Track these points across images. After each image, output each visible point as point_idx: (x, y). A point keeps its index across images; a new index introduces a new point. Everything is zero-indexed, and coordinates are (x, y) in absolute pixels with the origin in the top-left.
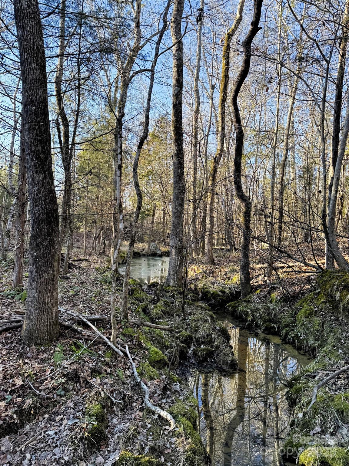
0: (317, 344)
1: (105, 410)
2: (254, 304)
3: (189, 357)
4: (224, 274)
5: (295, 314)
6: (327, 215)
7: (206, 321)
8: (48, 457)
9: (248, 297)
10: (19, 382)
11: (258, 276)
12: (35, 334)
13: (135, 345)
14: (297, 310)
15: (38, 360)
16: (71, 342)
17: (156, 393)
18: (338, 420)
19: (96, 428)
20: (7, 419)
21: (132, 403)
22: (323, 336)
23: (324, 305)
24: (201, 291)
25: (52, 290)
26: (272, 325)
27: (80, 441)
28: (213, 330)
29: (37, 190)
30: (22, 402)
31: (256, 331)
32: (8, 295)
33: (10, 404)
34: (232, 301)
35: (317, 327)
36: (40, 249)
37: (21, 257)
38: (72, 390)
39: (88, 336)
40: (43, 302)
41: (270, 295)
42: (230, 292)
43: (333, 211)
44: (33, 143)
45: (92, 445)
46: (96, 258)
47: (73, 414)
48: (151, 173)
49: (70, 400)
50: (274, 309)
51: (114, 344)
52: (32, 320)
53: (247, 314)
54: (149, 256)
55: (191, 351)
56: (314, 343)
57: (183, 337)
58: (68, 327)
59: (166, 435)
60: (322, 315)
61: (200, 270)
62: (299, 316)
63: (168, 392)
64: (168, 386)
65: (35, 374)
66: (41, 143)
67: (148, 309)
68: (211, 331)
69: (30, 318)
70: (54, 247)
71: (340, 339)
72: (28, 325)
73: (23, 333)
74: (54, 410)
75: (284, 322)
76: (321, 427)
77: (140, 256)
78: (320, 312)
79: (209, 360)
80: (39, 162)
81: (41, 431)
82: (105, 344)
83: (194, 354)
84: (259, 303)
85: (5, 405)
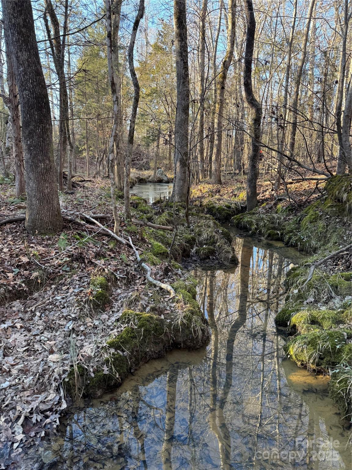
0: (319, 244)
1: (110, 284)
2: (259, 215)
3: (192, 255)
4: (230, 192)
5: (299, 221)
6: (342, 112)
7: (209, 227)
8: (57, 314)
9: (254, 210)
10: (25, 259)
11: (266, 191)
12: (38, 223)
13: (138, 239)
14: (303, 216)
15: (43, 245)
16: (74, 232)
17: (158, 274)
18: (331, 292)
19: (100, 293)
20: (16, 286)
21: (135, 280)
22: (325, 237)
23: (330, 209)
24: (207, 207)
25: (50, 181)
26: (276, 232)
27: (85, 303)
28: (216, 233)
29: (22, 71)
30: (29, 274)
31: (260, 238)
32: (13, 202)
33: (18, 276)
34: (237, 214)
35: (320, 229)
36: (33, 136)
37: (20, 165)
38: (77, 268)
39: (91, 228)
40: (42, 192)
41: (276, 207)
42: (236, 208)
43: (349, 107)
44: (13, 15)
45: (97, 306)
46: (101, 180)
47: (79, 285)
48: (155, 91)
49: (76, 275)
50: (279, 218)
51: (117, 235)
52: (33, 210)
53: (251, 223)
54: (155, 182)
55: (194, 250)
56: (317, 244)
57: (186, 239)
58: (70, 221)
59: (167, 302)
60: (327, 218)
61: (206, 190)
62: (303, 222)
63: (170, 273)
64: (169, 267)
65: (40, 255)
66: (21, 14)
67: (153, 219)
68: (214, 234)
69: (31, 209)
70: (48, 136)
71: (343, 237)
72: (31, 215)
73: (26, 224)
74: (60, 282)
75: (288, 228)
76: (315, 297)
77: (146, 182)
78: (326, 216)
79: (211, 257)
80: (22, 37)
81: (49, 297)
82: (108, 235)
83: (196, 253)
84: (264, 214)
85: (13, 276)
